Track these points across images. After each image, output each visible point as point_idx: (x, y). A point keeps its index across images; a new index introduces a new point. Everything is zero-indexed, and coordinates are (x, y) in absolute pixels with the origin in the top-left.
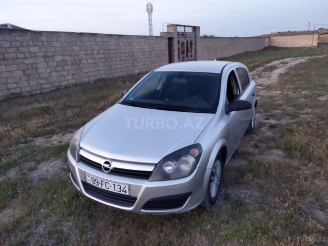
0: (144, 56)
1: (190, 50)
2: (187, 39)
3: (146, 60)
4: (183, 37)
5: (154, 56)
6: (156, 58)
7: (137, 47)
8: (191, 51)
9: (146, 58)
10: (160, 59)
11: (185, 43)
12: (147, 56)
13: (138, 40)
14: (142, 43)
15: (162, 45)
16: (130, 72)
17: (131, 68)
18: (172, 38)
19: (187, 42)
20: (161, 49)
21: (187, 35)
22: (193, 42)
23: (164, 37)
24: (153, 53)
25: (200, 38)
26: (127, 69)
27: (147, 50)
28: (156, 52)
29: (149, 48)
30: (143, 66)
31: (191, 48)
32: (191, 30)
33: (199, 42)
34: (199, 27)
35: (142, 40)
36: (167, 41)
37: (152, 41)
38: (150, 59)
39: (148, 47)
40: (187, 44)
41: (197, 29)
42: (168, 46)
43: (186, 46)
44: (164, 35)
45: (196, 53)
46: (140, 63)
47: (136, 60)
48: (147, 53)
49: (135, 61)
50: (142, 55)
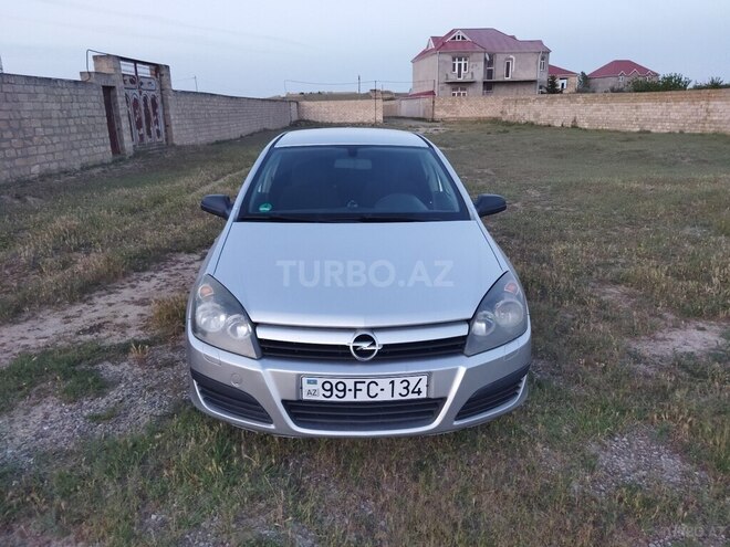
0: (49, 131)
1: (153, 118)
2: (144, 92)
3: (55, 139)
4: (133, 86)
5: (74, 129)
6: (79, 137)
7: (28, 106)
8: (157, 122)
9: (54, 135)
10: (91, 138)
11: (141, 103)
12: (58, 131)
13: (31, 89)
14: (42, 97)
15: (90, 105)
16: (16, 173)
17: (18, 162)
18: (113, 88)
19: (145, 99)
20: (89, 113)
21: (142, 84)
22: (158, 101)
23: (91, 83)
24: (71, 122)
25: (172, 93)
26: (8, 164)
27: (54, 115)
28: (78, 121)
29: (61, 111)
30: (50, 157)
31: (155, 114)
32: (149, 72)
33: (171, 101)
34: (167, 67)
35: (40, 89)
36: (102, 93)
37: (66, 92)
38: (64, 139)
39: (56, 106)
40: (146, 105)
41: (163, 72)
42: (104, 106)
43: (143, 108)
44: (93, 80)
45: (166, 126)
46: (43, 149)
47: (31, 139)
48: (55, 123)
49: (28, 142)
50: (43, 127)
